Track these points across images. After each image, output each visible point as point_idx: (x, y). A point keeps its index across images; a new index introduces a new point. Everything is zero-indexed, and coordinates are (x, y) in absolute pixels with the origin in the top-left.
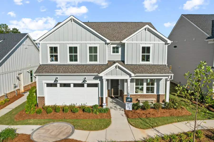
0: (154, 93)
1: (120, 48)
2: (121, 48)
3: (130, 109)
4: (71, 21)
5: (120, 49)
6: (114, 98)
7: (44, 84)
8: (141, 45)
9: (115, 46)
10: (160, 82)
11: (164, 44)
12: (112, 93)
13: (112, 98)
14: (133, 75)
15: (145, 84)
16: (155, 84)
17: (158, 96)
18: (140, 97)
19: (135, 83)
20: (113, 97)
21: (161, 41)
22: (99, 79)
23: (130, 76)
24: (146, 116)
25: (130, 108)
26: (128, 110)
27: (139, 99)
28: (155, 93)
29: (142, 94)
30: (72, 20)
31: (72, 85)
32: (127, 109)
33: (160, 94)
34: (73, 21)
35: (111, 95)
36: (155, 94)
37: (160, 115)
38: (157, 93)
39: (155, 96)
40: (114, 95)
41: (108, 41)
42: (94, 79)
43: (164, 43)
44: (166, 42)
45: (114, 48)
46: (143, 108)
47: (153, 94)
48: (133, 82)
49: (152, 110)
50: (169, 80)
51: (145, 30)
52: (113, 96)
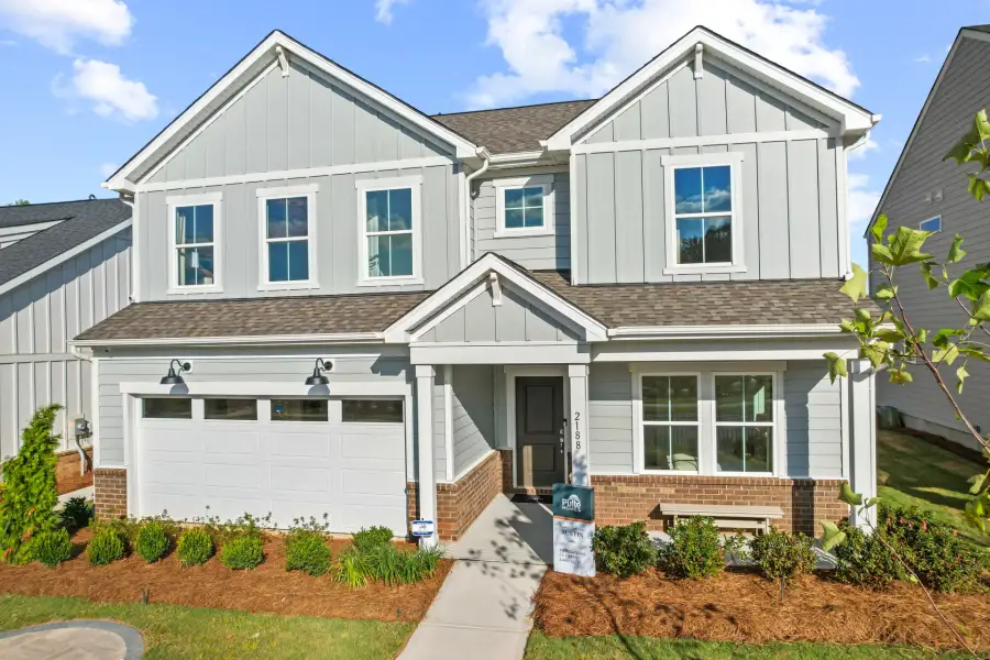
0: (771, 470)
1: (548, 194)
2: (553, 195)
3: (578, 565)
4: (276, 63)
5: (549, 202)
6: (534, 502)
7: (125, 397)
8: (666, 159)
9: (519, 183)
10: (811, 395)
11: (824, 144)
12: (528, 474)
13: (519, 498)
14: (596, 332)
15: (707, 408)
16: (779, 406)
17: (803, 491)
18: (673, 491)
19: (638, 405)
20: (529, 493)
21: (800, 122)
22: (404, 371)
23: (584, 346)
24: (679, 629)
25: (583, 559)
26: (565, 576)
27: (667, 509)
28: (780, 469)
29: (693, 473)
30: (282, 58)
31: (264, 408)
32: (563, 566)
33: (814, 475)
34: (290, 62)
35: (520, 481)
36: (777, 480)
37: (789, 629)
38: (791, 470)
39: (780, 489)
40: (535, 483)
41: (465, 150)
42: (375, 369)
43: (822, 134)
44: (839, 129)
45: (512, 196)
46: (673, 568)
47: (765, 480)
48: (631, 399)
49: (737, 582)
50: (869, 373)
51: (692, 65)
52: (531, 490)
